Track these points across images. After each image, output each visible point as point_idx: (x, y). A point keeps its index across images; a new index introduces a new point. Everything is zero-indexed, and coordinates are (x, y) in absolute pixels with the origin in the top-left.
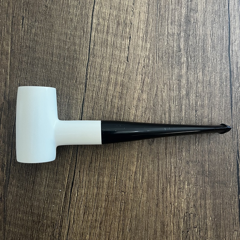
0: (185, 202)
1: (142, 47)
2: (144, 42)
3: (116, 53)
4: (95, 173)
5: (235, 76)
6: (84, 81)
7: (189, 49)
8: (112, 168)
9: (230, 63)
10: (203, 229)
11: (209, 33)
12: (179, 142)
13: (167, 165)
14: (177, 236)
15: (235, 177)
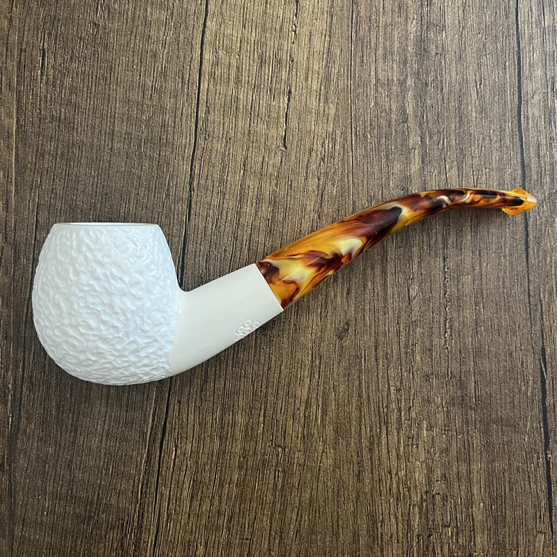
0: (422, 468)
1: (318, 113)
2: (322, 101)
3: (258, 128)
4: (215, 404)
5: (535, 177)
6: (186, 195)
7: (427, 116)
8: (255, 394)
9: (522, 146)
10: (464, 529)
11: (471, 77)
12: (406, 331)
13: (380, 384)
14: (404, 545)
15: (536, 410)
